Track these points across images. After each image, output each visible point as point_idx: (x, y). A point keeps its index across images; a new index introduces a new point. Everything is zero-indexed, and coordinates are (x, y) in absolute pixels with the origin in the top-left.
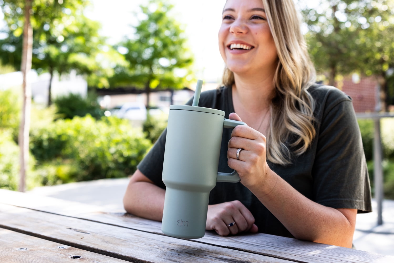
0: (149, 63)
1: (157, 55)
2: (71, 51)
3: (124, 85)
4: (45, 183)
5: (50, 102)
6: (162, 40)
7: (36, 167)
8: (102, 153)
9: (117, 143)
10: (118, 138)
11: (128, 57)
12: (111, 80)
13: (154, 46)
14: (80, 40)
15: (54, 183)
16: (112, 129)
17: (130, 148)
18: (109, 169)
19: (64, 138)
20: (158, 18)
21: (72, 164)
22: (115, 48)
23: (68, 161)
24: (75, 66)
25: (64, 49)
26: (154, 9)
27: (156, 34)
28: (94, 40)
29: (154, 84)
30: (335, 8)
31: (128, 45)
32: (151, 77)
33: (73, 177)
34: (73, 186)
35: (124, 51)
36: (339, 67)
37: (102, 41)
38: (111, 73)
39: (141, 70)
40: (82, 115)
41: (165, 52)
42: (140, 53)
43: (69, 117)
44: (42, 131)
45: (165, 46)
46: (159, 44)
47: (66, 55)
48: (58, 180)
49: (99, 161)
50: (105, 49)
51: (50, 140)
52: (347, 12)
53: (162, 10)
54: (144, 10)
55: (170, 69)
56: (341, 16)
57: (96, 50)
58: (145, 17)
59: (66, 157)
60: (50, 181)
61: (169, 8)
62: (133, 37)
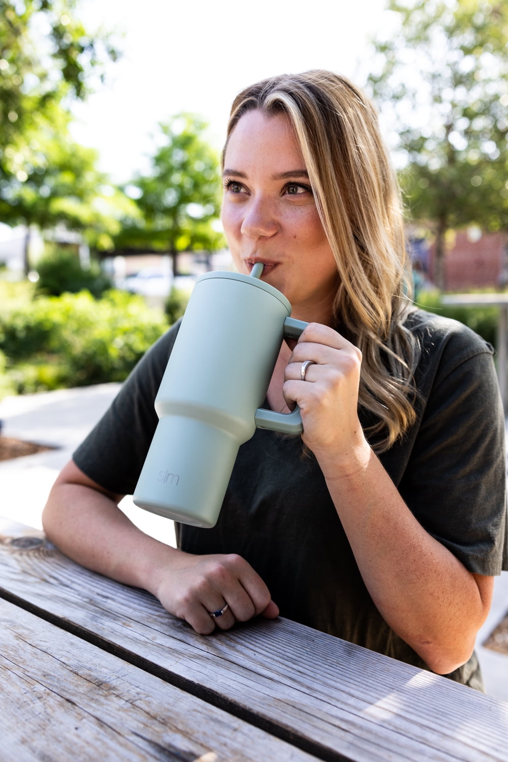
0: (173, 212)
1: (184, 199)
2: (55, 194)
3: (137, 244)
4: (21, 390)
5: (28, 268)
6: (192, 177)
7: (7, 368)
8: (102, 347)
9: (125, 333)
10: (126, 325)
11: (140, 203)
12: (116, 239)
13: (180, 187)
14: (67, 178)
15: (35, 391)
16: (119, 312)
17: (146, 339)
18: (113, 370)
19: (48, 326)
20: (185, 142)
21: (60, 364)
22: (121, 189)
23: (55, 359)
24: (62, 216)
25: (45, 191)
26: (179, 129)
27: (184, 166)
28: (89, 178)
29: (182, 243)
30: (449, 128)
31: (142, 184)
32: (176, 233)
33: (63, 382)
34: (63, 395)
35: (136, 193)
36: (452, 217)
37: (101, 179)
38: (115, 228)
39: (163, 223)
40: (75, 290)
41: (197, 195)
42: (159, 196)
43: (55, 292)
44: (16, 315)
45: (196, 186)
46: (188, 184)
47: (48, 201)
48: (41, 385)
49: (100, 359)
50: (107, 191)
51: (28, 328)
52: (468, 133)
53: (191, 130)
54: (166, 130)
55: (204, 220)
56: (458, 141)
57: (93, 191)
58: (164, 142)
59: (52, 352)
60: (29, 387)
61: (201, 126)
62: (149, 171)
